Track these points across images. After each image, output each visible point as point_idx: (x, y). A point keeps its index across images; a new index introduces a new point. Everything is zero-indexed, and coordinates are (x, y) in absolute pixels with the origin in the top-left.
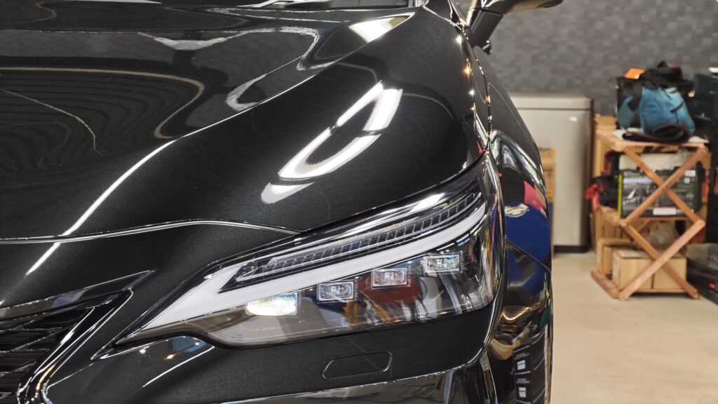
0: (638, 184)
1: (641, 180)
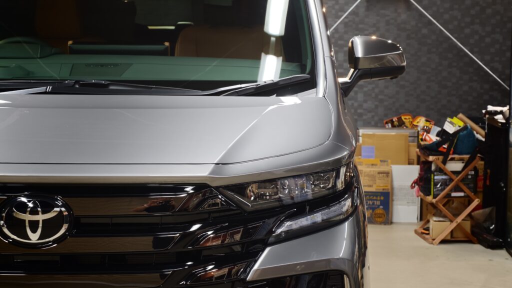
0: (442, 179)
1: (444, 177)
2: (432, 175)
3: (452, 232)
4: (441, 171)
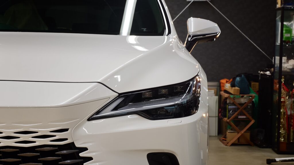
2: (227, 106)
3: (239, 139)
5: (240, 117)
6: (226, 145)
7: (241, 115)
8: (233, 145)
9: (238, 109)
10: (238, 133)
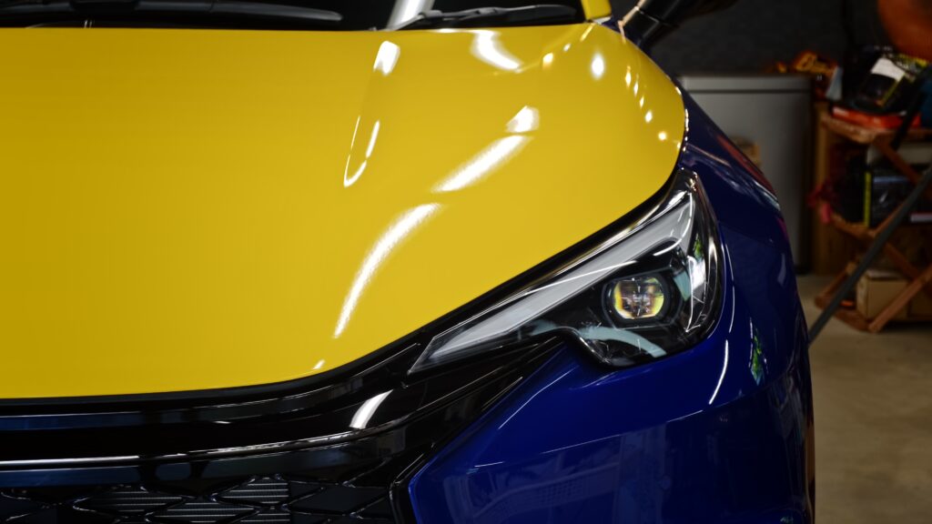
0: (891, 184)
1: (893, 179)
2: (868, 177)
3: (909, 304)
4: (886, 165)
5: (915, 218)
6: (865, 329)
7: (920, 210)
8: (892, 326)
9: (910, 186)
10: (910, 279)
